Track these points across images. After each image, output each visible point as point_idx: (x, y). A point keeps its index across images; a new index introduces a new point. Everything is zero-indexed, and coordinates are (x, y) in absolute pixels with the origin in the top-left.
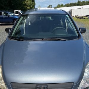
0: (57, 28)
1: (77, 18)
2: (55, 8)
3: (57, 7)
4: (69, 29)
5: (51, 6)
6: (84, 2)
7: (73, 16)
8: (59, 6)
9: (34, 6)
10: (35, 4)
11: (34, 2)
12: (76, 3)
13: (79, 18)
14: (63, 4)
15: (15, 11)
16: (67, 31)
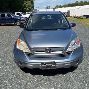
0: (55, 23)
1: (75, 18)
2: (54, 9)
3: (55, 8)
4: (64, 25)
5: (49, 7)
6: (82, 2)
7: (71, 16)
8: (57, 7)
9: (33, 7)
10: (34, 6)
11: (33, 4)
12: (74, 4)
13: (76, 18)
14: (61, 5)
15: (16, 13)
16: (63, 26)
